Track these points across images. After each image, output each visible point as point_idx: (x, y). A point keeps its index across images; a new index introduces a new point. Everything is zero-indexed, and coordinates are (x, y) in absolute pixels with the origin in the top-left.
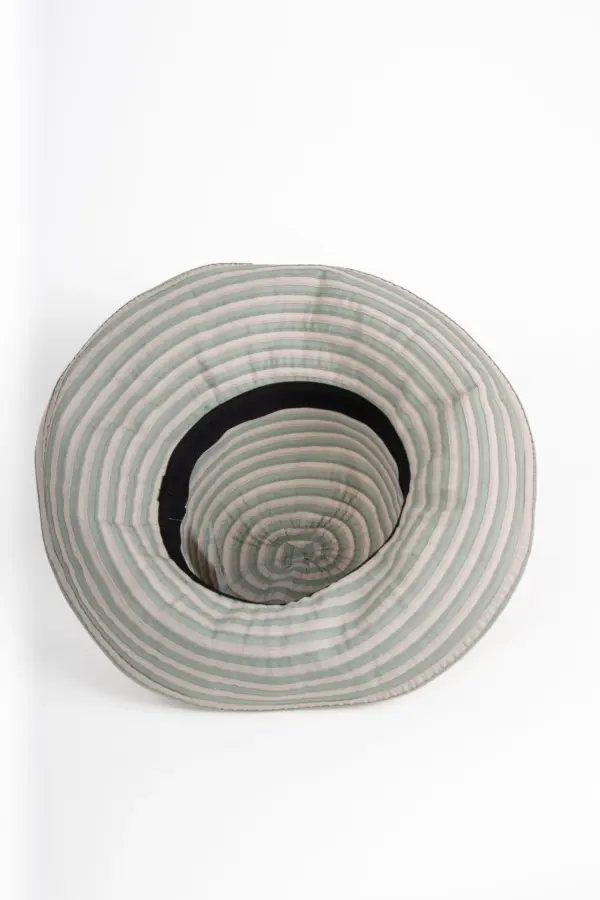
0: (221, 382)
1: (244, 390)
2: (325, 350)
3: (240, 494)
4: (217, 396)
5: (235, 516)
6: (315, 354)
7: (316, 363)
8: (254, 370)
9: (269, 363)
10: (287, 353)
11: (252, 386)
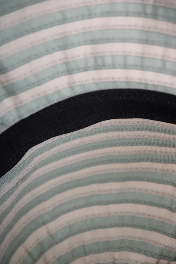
0: (24, 89)
1: (56, 99)
2: (153, 43)
3: (44, 223)
4: (17, 109)
5: (35, 254)
6: (157, 51)
7: (159, 64)
8: (69, 72)
9: (91, 63)
10: (117, 48)
11: (68, 94)
